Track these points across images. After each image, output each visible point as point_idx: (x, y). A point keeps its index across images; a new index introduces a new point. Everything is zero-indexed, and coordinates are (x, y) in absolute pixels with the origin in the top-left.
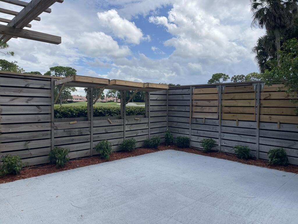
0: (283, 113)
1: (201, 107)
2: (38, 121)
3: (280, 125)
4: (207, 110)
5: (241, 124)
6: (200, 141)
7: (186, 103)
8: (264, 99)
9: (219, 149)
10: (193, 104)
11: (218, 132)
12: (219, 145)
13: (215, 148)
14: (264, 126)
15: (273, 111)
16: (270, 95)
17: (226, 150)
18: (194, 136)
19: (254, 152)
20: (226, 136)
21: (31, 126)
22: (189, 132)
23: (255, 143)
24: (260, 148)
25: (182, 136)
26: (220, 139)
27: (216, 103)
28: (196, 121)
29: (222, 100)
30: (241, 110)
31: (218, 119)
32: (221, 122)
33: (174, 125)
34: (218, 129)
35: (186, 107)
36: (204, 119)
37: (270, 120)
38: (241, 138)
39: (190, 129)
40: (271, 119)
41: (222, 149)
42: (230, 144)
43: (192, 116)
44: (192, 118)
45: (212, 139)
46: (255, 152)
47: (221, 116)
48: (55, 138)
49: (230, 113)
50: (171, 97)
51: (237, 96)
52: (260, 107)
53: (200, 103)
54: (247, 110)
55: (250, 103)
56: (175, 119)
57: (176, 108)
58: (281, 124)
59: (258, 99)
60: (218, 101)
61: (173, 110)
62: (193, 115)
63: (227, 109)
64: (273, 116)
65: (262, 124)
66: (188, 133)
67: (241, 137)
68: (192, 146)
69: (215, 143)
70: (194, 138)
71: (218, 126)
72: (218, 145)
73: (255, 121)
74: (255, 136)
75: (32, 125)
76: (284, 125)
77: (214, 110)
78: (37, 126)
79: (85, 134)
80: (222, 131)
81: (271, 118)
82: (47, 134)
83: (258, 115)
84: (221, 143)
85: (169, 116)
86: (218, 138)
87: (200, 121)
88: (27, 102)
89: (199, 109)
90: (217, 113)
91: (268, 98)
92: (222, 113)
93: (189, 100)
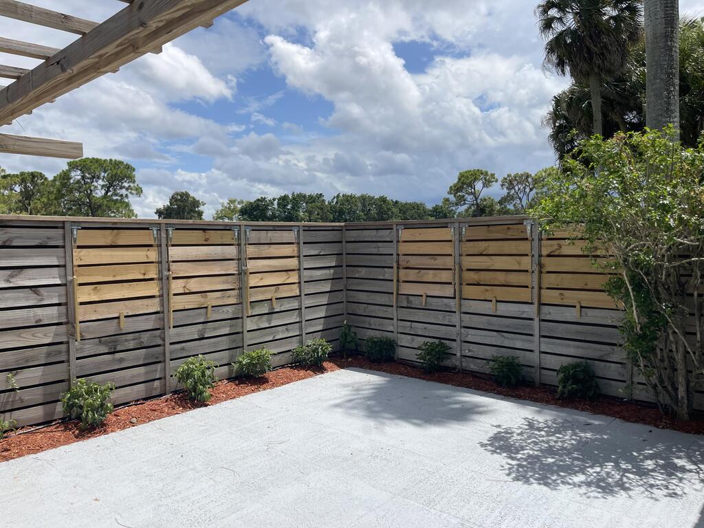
0: (586, 284)
1: (418, 271)
2: (36, 322)
3: (581, 311)
4: (430, 275)
5: (503, 309)
6: (416, 347)
7: (385, 261)
8: (549, 256)
9: (458, 363)
10: (401, 263)
11: (455, 326)
12: (458, 354)
13: (449, 360)
14: (550, 313)
15: (567, 281)
16: (560, 246)
17: (473, 366)
18: (403, 335)
19: (529, 369)
20: (473, 336)
21: (19, 336)
22: (393, 325)
23: (531, 351)
24: (542, 361)
25: (378, 334)
26: (459, 342)
27: (449, 262)
28: (408, 301)
29: (461, 255)
30: (501, 277)
31: (454, 298)
32: (460, 305)
33: (361, 309)
34: (455, 319)
35: (386, 269)
36: (424, 296)
37: (561, 301)
38: (503, 339)
39: (395, 320)
40: (562, 299)
41: (464, 364)
42: (480, 353)
43: (398, 289)
44: (398, 294)
45: (442, 341)
46: (533, 370)
47: (461, 291)
48: (78, 359)
49: (478, 284)
50: (351, 248)
51: (493, 247)
52: (541, 272)
53: (414, 261)
54: (514, 278)
55: (519, 264)
56: (363, 297)
57: (363, 272)
58: (583, 309)
59: (536, 256)
60: (452, 258)
61: (357, 276)
62: (400, 290)
63: (473, 276)
64: (566, 293)
65: (545, 309)
66: (391, 328)
67: (503, 336)
68: (400, 357)
69: (450, 351)
70: (404, 340)
71: (455, 312)
72: (455, 355)
73: (532, 303)
74: (532, 335)
75: (21, 333)
76: (590, 312)
77: (445, 276)
78: (33, 335)
79: (152, 344)
80: (464, 324)
81: (562, 297)
82: (60, 352)
83: (536, 290)
84: (461, 351)
85: (347, 290)
86: (455, 340)
87: (416, 302)
88: (8, 281)
89: (412, 275)
90: (450, 283)
91: (556, 253)
92: (461, 284)
93: (392, 255)
